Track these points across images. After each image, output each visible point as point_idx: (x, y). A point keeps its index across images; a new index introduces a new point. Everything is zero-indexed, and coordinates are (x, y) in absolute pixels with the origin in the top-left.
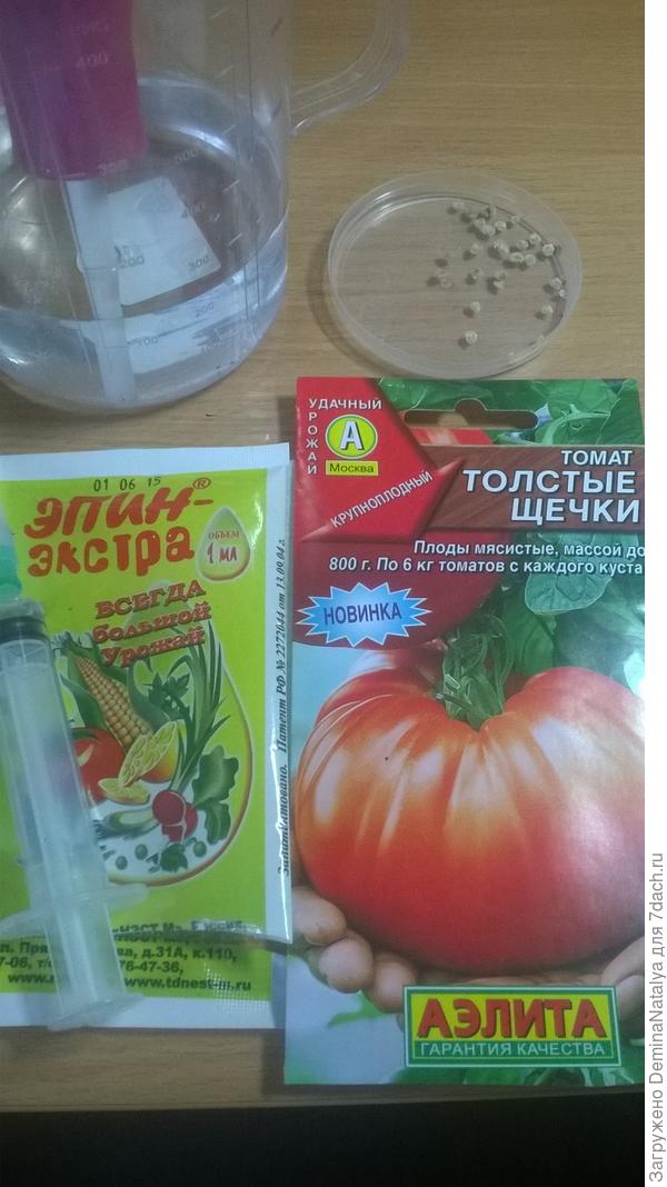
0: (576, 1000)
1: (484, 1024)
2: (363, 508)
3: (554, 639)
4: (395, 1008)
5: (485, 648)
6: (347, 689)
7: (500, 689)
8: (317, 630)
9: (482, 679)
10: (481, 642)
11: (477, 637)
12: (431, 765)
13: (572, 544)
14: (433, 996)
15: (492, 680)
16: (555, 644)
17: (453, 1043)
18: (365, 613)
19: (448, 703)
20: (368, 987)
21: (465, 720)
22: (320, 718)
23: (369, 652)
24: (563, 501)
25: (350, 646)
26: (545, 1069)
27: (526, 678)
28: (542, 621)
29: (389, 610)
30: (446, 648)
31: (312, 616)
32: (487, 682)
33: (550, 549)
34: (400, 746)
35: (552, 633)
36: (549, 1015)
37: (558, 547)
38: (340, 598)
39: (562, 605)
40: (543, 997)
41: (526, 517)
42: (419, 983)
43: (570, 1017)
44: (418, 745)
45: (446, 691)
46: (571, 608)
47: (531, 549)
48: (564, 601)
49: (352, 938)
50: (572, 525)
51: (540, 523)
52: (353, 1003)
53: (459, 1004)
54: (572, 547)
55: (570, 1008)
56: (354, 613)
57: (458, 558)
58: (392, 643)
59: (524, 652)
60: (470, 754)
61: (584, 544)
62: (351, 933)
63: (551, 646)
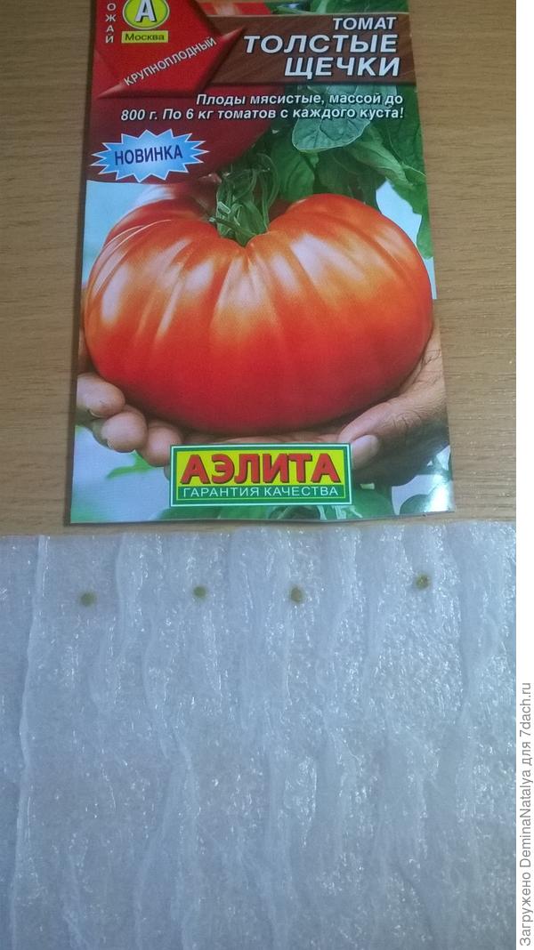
0: (316, 455)
1: (237, 473)
2: (152, 69)
3: (316, 171)
4: (164, 463)
5: (254, 181)
6: (132, 217)
7: (265, 213)
8: (108, 170)
9: (250, 205)
10: (251, 175)
11: (249, 171)
12: (202, 274)
13: (336, 94)
14: (196, 453)
15: (259, 207)
16: (317, 176)
17: (210, 488)
18: (152, 154)
19: (220, 226)
20: (141, 448)
21: (234, 238)
22: (108, 240)
23: (152, 186)
24: (331, 59)
25: (137, 182)
26: (287, 506)
27: (289, 204)
28: (306, 157)
29: (172, 152)
30: (221, 181)
31: (104, 160)
32: (255, 207)
33: (317, 99)
34: (175, 261)
35: (314, 166)
36: (293, 466)
37: (325, 96)
38: (129, 143)
39: (325, 144)
40: (288, 452)
41: (298, 72)
42: (184, 443)
43: (310, 467)
44: (191, 260)
45: (219, 215)
46: (332, 146)
47: (300, 99)
48: (326, 141)
49: (130, 411)
50: (338, 78)
51: (310, 77)
52: (129, 460)
53: (215, 459)
54: (337, 97)
55: (311, 460)
56: (141, 155)
57: (234, 108)
58: (173, 178)
59: (288, 183)
60: (236, 265)
61: (349, 93)
62: (128, 407)
63: (313, 177)
